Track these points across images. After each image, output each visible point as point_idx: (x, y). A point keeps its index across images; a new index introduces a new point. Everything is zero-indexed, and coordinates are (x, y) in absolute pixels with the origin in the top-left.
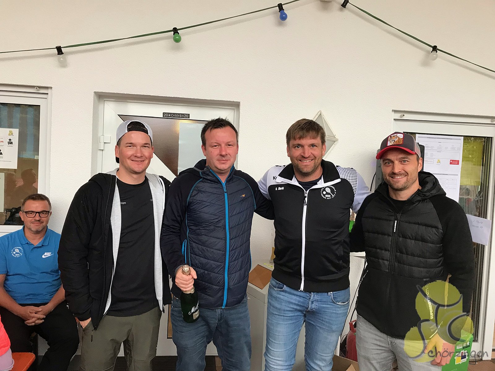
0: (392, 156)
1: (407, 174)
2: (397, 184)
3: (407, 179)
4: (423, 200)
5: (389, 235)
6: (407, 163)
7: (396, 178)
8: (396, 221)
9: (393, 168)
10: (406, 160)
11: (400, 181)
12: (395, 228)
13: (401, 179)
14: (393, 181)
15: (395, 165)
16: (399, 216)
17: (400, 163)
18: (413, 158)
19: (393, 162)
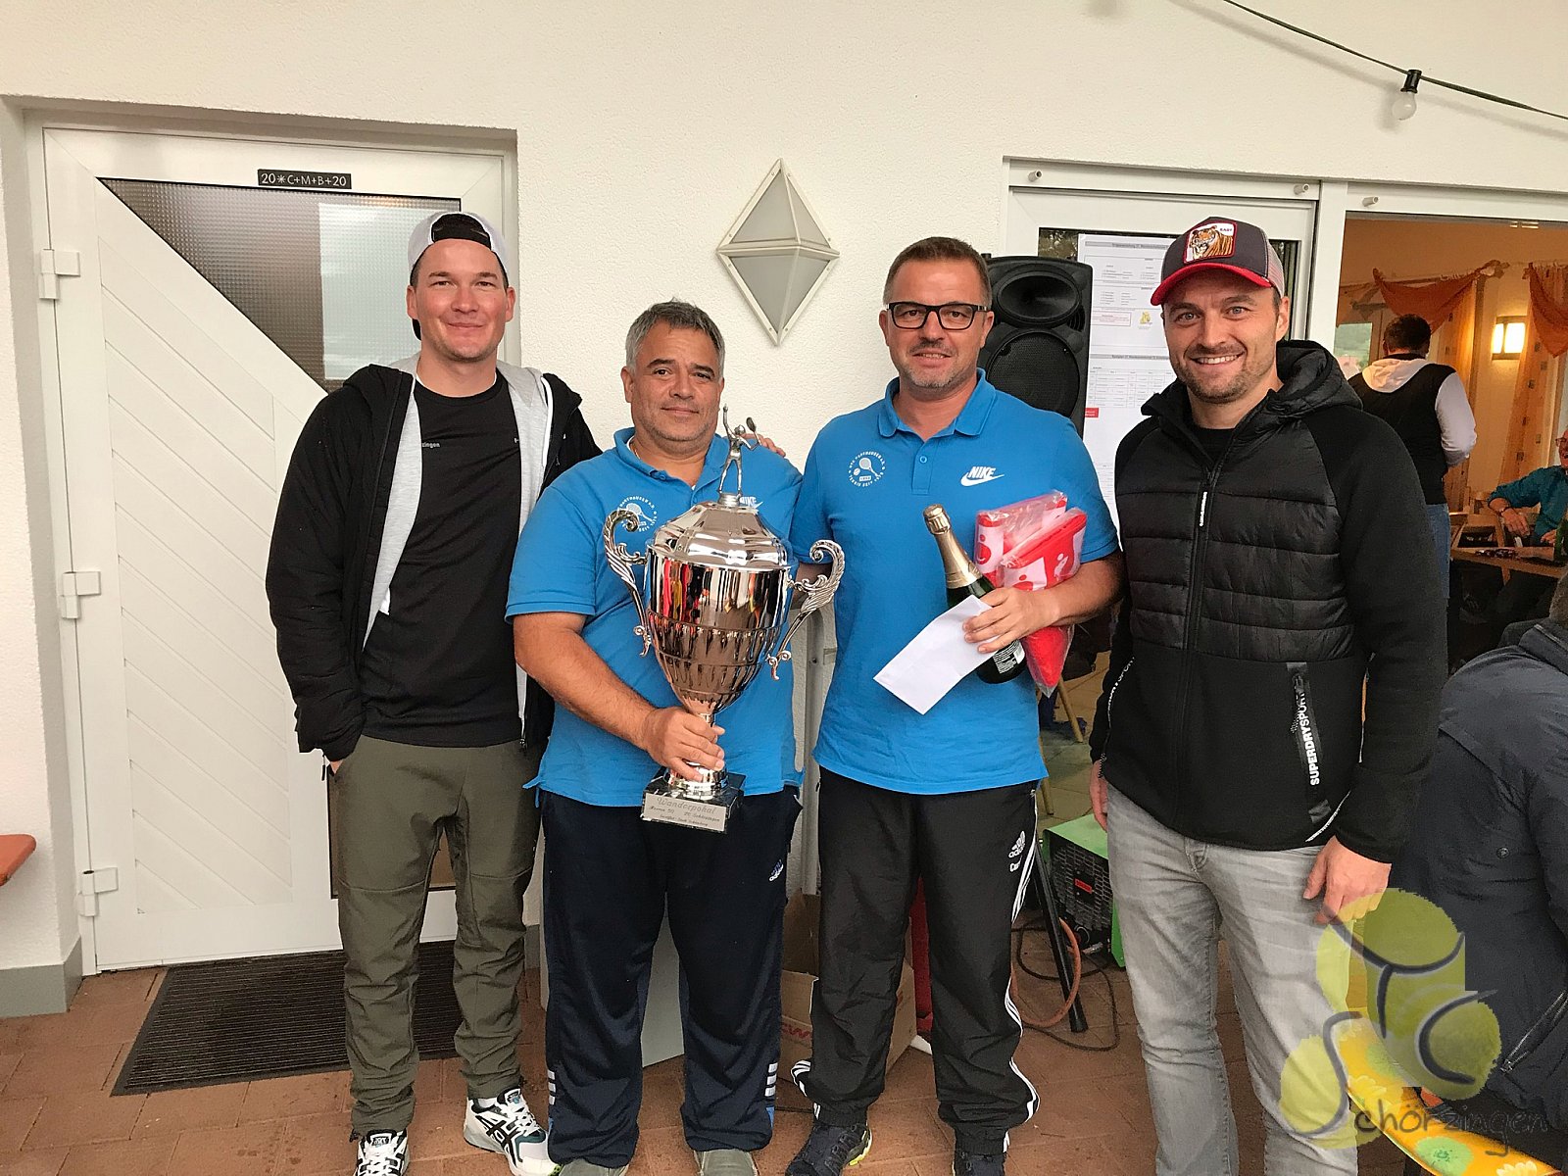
0: (1197, 297)
1: (1243, 350)
2: (1213, 383)
3: (1244, 365)
4: (1287, 423)
5: (1185, 538)
6: (1244, 314)
7: (1211, 361)
8: (1205, 493)
9: (1203, 332)
10: (1237, 305)
11: (1223, 372)
12: (1202, 513)
13: (1227, 367)
14: (1199, 373)
15: (1207, 323)
16: (1214, 477)
17: (1222, 315)
18: (1264, 298)
19: (1201, 314)
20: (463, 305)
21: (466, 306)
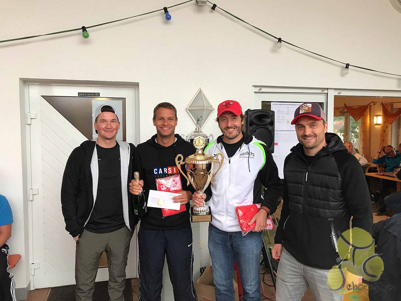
0: (303, 122)
1: (316, 136)
2: (308, 144)
3: (316, 140)
4: (328, 155)
5: (302, 184)
6: (315, 127)
7: (307, 139)
8: (307, 173)
9: (305, 132)
10: (314, 124)
11: (311, 142)
12: (306, 178)
13: (312, 140)
14: (305, 141)
15: (306, 129)
16: (309, 168)
17: (310, 127)
18: (320, 123)
19: (304, 127)
20: (108, 127)
21: (109, 127)
